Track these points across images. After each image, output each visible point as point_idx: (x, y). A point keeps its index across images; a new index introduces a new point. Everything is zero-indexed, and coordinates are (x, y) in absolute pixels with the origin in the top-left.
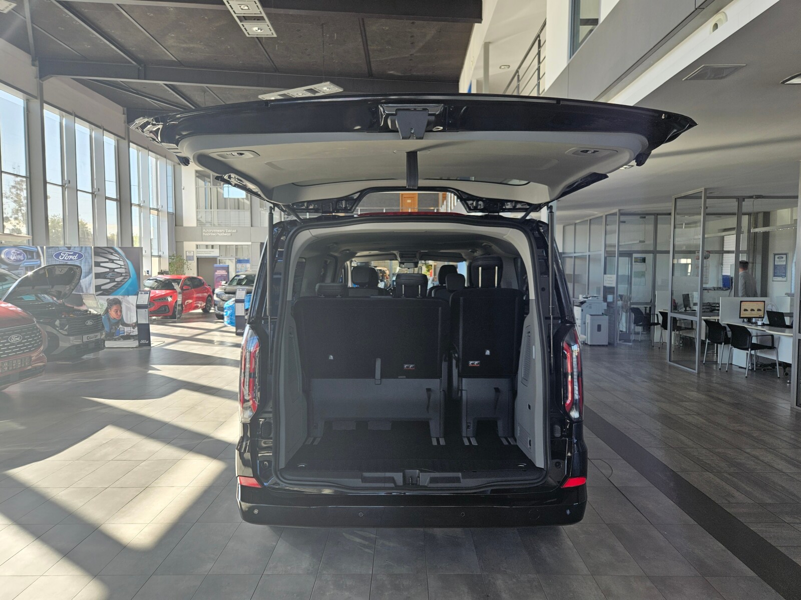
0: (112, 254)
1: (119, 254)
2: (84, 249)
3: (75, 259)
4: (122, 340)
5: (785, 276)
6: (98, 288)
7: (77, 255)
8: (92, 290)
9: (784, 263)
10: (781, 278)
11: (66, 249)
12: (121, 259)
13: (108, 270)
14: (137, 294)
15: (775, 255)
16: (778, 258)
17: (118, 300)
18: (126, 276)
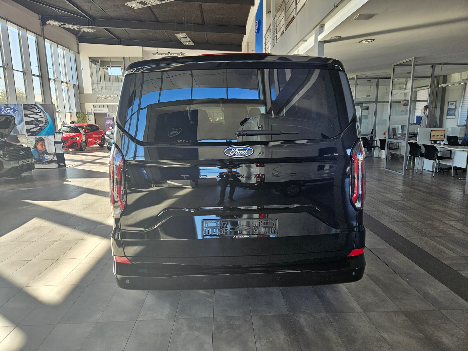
0: (35, 108)
1: (39, 108)
2: (17, 106)
3: (12, 112)
4: (47, 164)
5: (455, 115)
6: (28, 131)
7: (13, 110)
8: (25, 132)
9: (454, 107)
10: (452, 116)
11: (5, 106)
12: (41, 112)
13: (34, 119)
14: (54, 135)
15: (449, 102)
16: (450, 104)
17: (42, 138)
18: (46, 123)
